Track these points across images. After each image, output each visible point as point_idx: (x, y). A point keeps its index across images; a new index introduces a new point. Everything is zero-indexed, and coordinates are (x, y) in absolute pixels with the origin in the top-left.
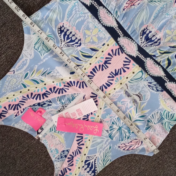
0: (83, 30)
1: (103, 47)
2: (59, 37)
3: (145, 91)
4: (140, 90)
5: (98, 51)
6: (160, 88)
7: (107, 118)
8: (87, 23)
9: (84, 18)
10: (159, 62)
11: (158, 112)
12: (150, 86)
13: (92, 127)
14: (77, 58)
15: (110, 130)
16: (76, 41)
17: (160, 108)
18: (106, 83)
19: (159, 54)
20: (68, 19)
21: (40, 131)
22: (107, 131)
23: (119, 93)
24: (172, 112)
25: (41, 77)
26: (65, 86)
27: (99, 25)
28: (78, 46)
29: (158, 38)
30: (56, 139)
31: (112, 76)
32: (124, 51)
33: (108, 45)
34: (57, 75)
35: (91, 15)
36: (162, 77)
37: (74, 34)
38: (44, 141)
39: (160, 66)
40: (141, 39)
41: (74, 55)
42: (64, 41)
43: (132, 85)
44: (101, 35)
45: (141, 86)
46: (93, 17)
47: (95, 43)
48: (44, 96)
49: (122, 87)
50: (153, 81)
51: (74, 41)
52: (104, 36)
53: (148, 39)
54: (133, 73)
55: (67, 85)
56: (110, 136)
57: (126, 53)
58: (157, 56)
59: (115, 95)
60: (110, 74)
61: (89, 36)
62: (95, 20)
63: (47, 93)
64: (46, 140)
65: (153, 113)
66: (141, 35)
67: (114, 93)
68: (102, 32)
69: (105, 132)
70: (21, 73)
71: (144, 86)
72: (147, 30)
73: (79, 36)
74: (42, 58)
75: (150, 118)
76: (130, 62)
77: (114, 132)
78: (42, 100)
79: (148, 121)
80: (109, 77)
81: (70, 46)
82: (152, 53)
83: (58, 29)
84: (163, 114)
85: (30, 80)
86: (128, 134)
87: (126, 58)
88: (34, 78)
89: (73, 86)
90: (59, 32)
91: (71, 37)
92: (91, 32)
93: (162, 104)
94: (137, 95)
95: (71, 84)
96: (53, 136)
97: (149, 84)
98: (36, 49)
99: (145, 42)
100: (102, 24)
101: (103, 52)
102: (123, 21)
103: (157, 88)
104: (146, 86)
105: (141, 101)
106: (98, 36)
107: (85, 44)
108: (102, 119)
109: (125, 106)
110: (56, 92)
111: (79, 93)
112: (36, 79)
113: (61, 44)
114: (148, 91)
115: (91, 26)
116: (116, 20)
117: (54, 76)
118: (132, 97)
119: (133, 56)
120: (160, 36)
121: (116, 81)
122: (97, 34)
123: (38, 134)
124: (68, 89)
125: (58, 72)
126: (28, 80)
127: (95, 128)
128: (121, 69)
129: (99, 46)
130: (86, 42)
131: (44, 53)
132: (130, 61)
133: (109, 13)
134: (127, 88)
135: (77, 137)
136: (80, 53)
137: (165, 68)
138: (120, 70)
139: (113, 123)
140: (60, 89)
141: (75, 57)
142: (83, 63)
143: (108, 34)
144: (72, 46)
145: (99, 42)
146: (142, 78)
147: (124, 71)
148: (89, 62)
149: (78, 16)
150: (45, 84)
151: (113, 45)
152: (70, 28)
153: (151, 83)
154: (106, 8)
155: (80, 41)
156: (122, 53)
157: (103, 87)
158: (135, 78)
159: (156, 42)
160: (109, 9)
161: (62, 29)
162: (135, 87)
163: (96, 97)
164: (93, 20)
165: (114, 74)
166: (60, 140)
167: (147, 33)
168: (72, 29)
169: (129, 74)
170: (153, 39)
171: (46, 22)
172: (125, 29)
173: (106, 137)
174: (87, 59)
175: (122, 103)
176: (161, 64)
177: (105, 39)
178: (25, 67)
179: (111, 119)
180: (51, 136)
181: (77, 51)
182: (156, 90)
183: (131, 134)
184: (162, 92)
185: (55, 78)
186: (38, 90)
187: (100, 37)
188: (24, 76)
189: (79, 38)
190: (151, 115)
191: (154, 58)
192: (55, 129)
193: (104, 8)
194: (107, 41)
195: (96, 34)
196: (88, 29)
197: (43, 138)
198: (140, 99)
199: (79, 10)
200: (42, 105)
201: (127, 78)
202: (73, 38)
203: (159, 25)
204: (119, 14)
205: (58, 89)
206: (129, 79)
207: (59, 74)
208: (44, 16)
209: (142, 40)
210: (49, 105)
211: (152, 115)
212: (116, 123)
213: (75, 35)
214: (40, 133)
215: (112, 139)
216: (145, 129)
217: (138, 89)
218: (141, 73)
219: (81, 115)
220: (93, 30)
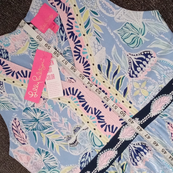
0: (146, 79)
1: (129, 101)
2: (140, 53)
3: (80, 149)
4: (82, 144)
5: (124, 96)
6: (84, 165)
7: (48, 106)
8: (154, 83)
9: (159, 79)
10: (113, 164)
11: (57, 164)
12: (86, 155)
14: (116, 73)
15: (34, 109)
16: (136, 72)
17: (62, 167)
18: (88, 106)
19: (122, 165)
20: (158, 62)
22: (33, 106)
23: (77, 120)
25: (93, 31)
26: (84, 58)
27: (151, 96)
28: (130, 74)
29: (138, 163)
30: (22, 45)
31: (96, 112)
32: (124, 125)
33: (130, 107)
34: (96, 49)
35: (163, 87)
36: (97, 168)
37: (143, 69)
38: (19, 30)
39: (108, 165)
40: (138, 143)
41: (120, 69)
42: (135, 58)
43: (86, 135)
44: (141, 99)
45: (86, 145)
46: (161, 89)
47: (133, 94)
48: (70, 34)
49: (84, 124)
50: (92, 158)
51: (136, 70)
52: (139, 103)
53: (138, 151)
54: (100, 136)
55: (85, 61)
56: (27, 109)
57: (122, 127)
58: (120, 162)
59: (75, 116)
60: (99, 110)
61: (140, 86)
62: (157, 91)
63: (75, 37)
65: (56, 158)
66: (142, 144)
67: (78, 115)
68: (145, 100)
69: (32, 104)
70: (97, 6)
71: (86, 148)
72: (148, 151)
73: (142, 75)
74: (115, 31)
75: (51, 155)
76: (112, 132)
77: (32, 113)
78: (66, 31)
79: (47, 153)
80: (95, 109)
81: (129, 65)
82: (123, 156)
83: (149, 51)
84: (55, 169)
85: (89, 17)
86: (31, 128)
87: (117, 128)
88: (92, 21)
89: (84, 67)
90: (146, 53)
91: (139, 67)
92: (144, 88)
93: (66, 168)
94: (76, 140)
95: (86, 65)
96: (25, 41)
97: (88, 154)
98: (125, 25)
99: (134, 149)
100: (153, 100)
101: (123, 102)
102: (157, 122)
103: (84, 162)
104: (86, 150)
105: (69, 145)
106: (141, 96)
107: (132, 82)
108: (48, 100)
109: (63, 127)
110: (75, 48)
112: (91, 24)
113: (132, 55)
114: (81, 153)
115: (151, 87)
116: (158, 115)
117: (95, 45)
118: (74, 135)
119: (120, 135)
120: (140, 165)
121: (91, 117)
122: (142, 95)
124: (80, 62)
125: (99, 50)
126: (89, 15)
128: (105, 122)
129: (129, 98)
130: (133, 83)
131: (121, 34)
132: (114, 133)
133: (165, 107)
134: (84, 130)
136: (122, 76)
137: (107, 171)
138: (103, 121)
139: (42, 112)
140: (79, 53)
141: (117, 71)
142: (111, 79)
143: (143, 107)
144: (130, 68)
145: (133, 97)
146: (95, 146)
147: (102, 126)
148: (111, 86)
149: (162, 73)
150: (84, 35)
151: (130, 113)
152: (149, 65)
153: (89, 155)
154: (170, 103)
155: (135, 77)
156: (122, 123)
157: (84, 103)
158: (95, 138)
159: (134, 161)
160: (169, 106)
161: (149, 56)
162: (85, 138)
163: (73, 94)
165: (99, 115)
166: (20, 49)
167: (145, 150)
168: (148, 67)
169: (99, 131)
170: (137, 157)
171: (156, 38)
172: (148, 126)
173: (27, 105)
174: (115, 84)
175: (66, 124)
176: (111, 166)
177: (137, 104)
178: (104, 11)
179: (48, 110)
180: (25, 39)
181: (124, 72)
182: (81, 162)
183: (32, 131)
184: (79, 168)
185: (92, 47)
186: (78, 27)
187: (139, 98)
188: (94, 10)
189: (138, 75)
190: (53, 156)
191: (117, 159)
192: (34, 44)
193: (170, 101)
194: (134, 106)
195: (142, 93)
196: (148, 85)
198: (71, 144)
199: (167, 73)
200: (61, 29)
201: (95, 129)
202: (139, 69)
203: (152, 162)
204: (165, 118)
205: (80, 50)
206: (93, 131)
207: (97, 52)
208: (163, 35)
209: (137, 145)
211: (53, 158)
212: (42, 116)
213: (142, 71)
215: (24, 111)
216: (39, 147)
217: (82, 142)
218: (100, 144)
220: (146, 90)
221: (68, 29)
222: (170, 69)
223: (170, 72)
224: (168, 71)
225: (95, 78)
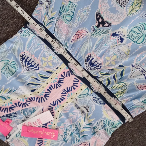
0: (41, 57)
1: (56, 70)
2: (21, 63)
3: (91, 104)
4: (87, 103)
5: (53, 73)
6: (102, 102)
7: (61, 126)
8: (43, 51)
9: (41, 48)
10: (101, 81)
11: (102, 120)
12: (95, 100)
13: (49, 133)
14: (37, 79)
15: (64, 135)
16: (35, 66)
17: (103, 117)
18: (60, 98)
19: (101, 75)
20: (28, 49)
21: (8, 137)
22: (62, 136)
23: (70, 106)
24: (112, 120)
25: (8, 94)
26: (27, 101)
27: (53, 54)
28: (36, 70)
29: (100, 63)
30: (21, 142)
31: (64, 93)
32: (73, 73)
33: (61, 69)
34: (20, 92)
35: (47, 46)
37: (33, 60)
38: (12, 144)
39: (102, 85)
40: (86, 64)
41: (33, 76)
42: (26, 66)
43: (80, 100)
44: (55, 61)
45: (88, 100)
46: (48, 47)
47: (50, 67)
48: (11, 110)
49: (73, 101)
50: (97, 96)
51: (33, 66)
52: (57, 62)
53: (91, 64)
54: (81, 90)
55: (29, 100)
56: (64, 140)
57: (75, 75)
58: (99, 77)
59: (67, 108)
60: (63, 91)
61: (45, 62)
62: (49, 50)
63: (13, 107)
64: (13, 144)
65: (98, 121)
66: (86, 61)
67: (67, 105)
68: (55, 58)
69: (61, 137)
71: (90, 100)
72: (91, 57)
73: (37, 62)
74: (8, 79)
75: (96, 125)
76: (78, 82)
77: (67, 137)
78: (9, 113)
79: (94, 128)
80: (62, 93)
81: (30, 70)
82: (95, 74)
83: (20, 57)
84: (105, 122)
86: (78, 138)
87: (75, 78)
88: (2, 95)
89: (33, 101)
90: (21, 59)
91: (31, 63)
92: (47, 59)
93: (104, 114)
94: (85, 107)
95: (32, 100)
96: (19, 140)
97: (94, 99)
98: (3, 73)
99: (89, 67)
100: (55, 53)
101: (57, 74)
102: (71, 50)
103: (100, 101)
104: (91, 100)
105: (88, 112)
107: (42, 68)
108: (57, 126)
109: (76, 116)
110: (20, 106)
111: (38, 106)
112: (4, 96)
113: (23, 68)
114: (93, 104)
115: (46, 54)
116: (66, 49)
117: (18, 93)
118: (81, 109)
119: (80, 76)
120: (101, 62)
121: (68, 96)
122: (52, 60)
123: (6, 139)
124: (30, 104)
125: (21, 90)
127: (52, 134)
128: (71, 87)
129: (54, 70)
130: (43, 67)
131: (9, 76)
132: (79, 81)
133: (60, 44)
134: (77, 102)
135: (38, 141)
136: (39, 75)
137: (106, 86)
138: (70, 88)
139: (66, 130)
140: (23, 104)
141: (35, 78)
142: (41, 83)
143: (60, 60)
144: (32, 69)
145: (53, 67)
146: (89, 94)
147: (74, 89)
148: (46, 82)
149: (36, 46)
150: (11, 100)
151: (65, 69)
152: (30, 56)
153: (95, 98)
154: (58, 40)
155: (38, 66)
156: (72, 75)
157: (58, 101)
158: (83, 94)
159: (98, 66)
160: (60, 41)
161: (24, 57)
162: (83, 101)
163: (53, 109)
164: (48, 50)
165: (66, 91)
166: (25, 143)
167: (91, 59)
168: (31, 57)
169: (78, 90)
170: (95, 64)
171: (11, 52)
172: (74, 57)
173: (62, 140)
174: (45, 79)
175: (74, 114)
176: (103, 83)
177: (58, 64)
179: (65, 126)
180: (17, 140)
181: (36, 74)
183: (81, 138)
184: (104, 105)
185: (19, 95)
186: (6, 105)
187: (54, 62)
189: (37, 64)
190: (96, 123)
191: (97, 78)
192: (20, 135)
193: (57, 41)
194: (60, 66)
195: (51, 60)
196: (44, 56)
197: (11, 142)
198: (87, 110)
199: (36, 42)
200: (9, 117)
201: (77, 94)
202: (33, 64)
203: (99, 53)
204: (68, 45)
205: (22, 103)
206: (78, 95)
207: (22, 92)
208: (9, 47)
209: (87, 65)
210: (15, 116)
211: (97, 123)
212: (69, 130)
213: (34, 61)
214: (8, 138)
215: (66, 142)
216: (91, 134)
217: (86, 103)
218: (87, 90)
219: (40, 123)
220: (48, 57)
221: (7, 112)
222: (33, 41)
223: (36, 41)
224: (35, 42)
225: (41, 94)
